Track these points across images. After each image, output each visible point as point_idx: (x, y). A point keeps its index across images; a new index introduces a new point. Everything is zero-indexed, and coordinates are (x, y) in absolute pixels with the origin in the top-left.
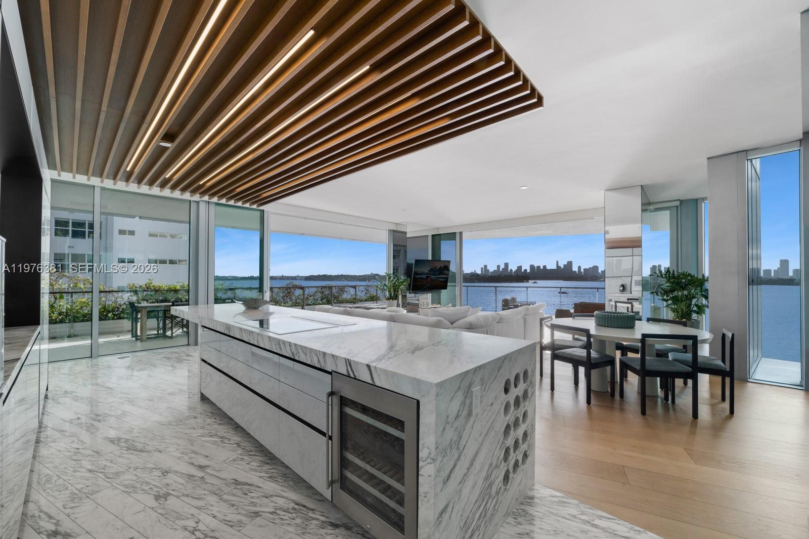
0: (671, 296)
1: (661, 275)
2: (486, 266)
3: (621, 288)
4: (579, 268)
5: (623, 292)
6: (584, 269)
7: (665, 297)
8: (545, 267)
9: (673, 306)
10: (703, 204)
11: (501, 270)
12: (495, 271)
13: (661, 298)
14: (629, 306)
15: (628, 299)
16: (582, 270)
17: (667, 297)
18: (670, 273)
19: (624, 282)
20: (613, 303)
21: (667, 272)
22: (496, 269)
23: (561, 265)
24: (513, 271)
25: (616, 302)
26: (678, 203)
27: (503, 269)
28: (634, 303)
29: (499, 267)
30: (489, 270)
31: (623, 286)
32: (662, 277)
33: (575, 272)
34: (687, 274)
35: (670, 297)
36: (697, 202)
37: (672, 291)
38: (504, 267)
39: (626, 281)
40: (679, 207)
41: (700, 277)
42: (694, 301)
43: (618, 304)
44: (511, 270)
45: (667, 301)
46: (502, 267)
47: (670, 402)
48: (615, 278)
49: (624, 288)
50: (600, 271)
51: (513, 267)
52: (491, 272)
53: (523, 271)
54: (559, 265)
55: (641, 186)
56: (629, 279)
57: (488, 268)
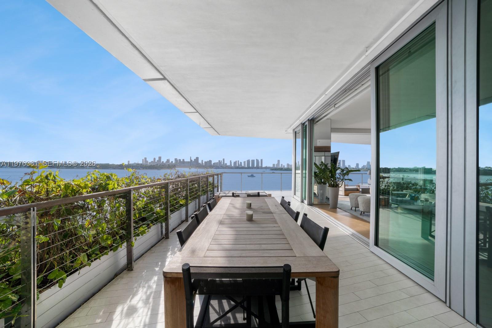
2: (146, 158)
4: (202, 161)
6: (205, 162)
8: (183, 160)
11: (156, 161)
12: (152, 162)
16: (204, 163)
22: (153, 160)
23: (193, 159)
24: (164, 162)
27: (157, 161)
29: (155, 159)
30: (148, 161)
33: (200, 163)
38: (158, 159)
46: (157, 159)
50: (212, 163)
51: (164, 160)
52: (150, 163)
53: (170, 162)
57: (147, 160)
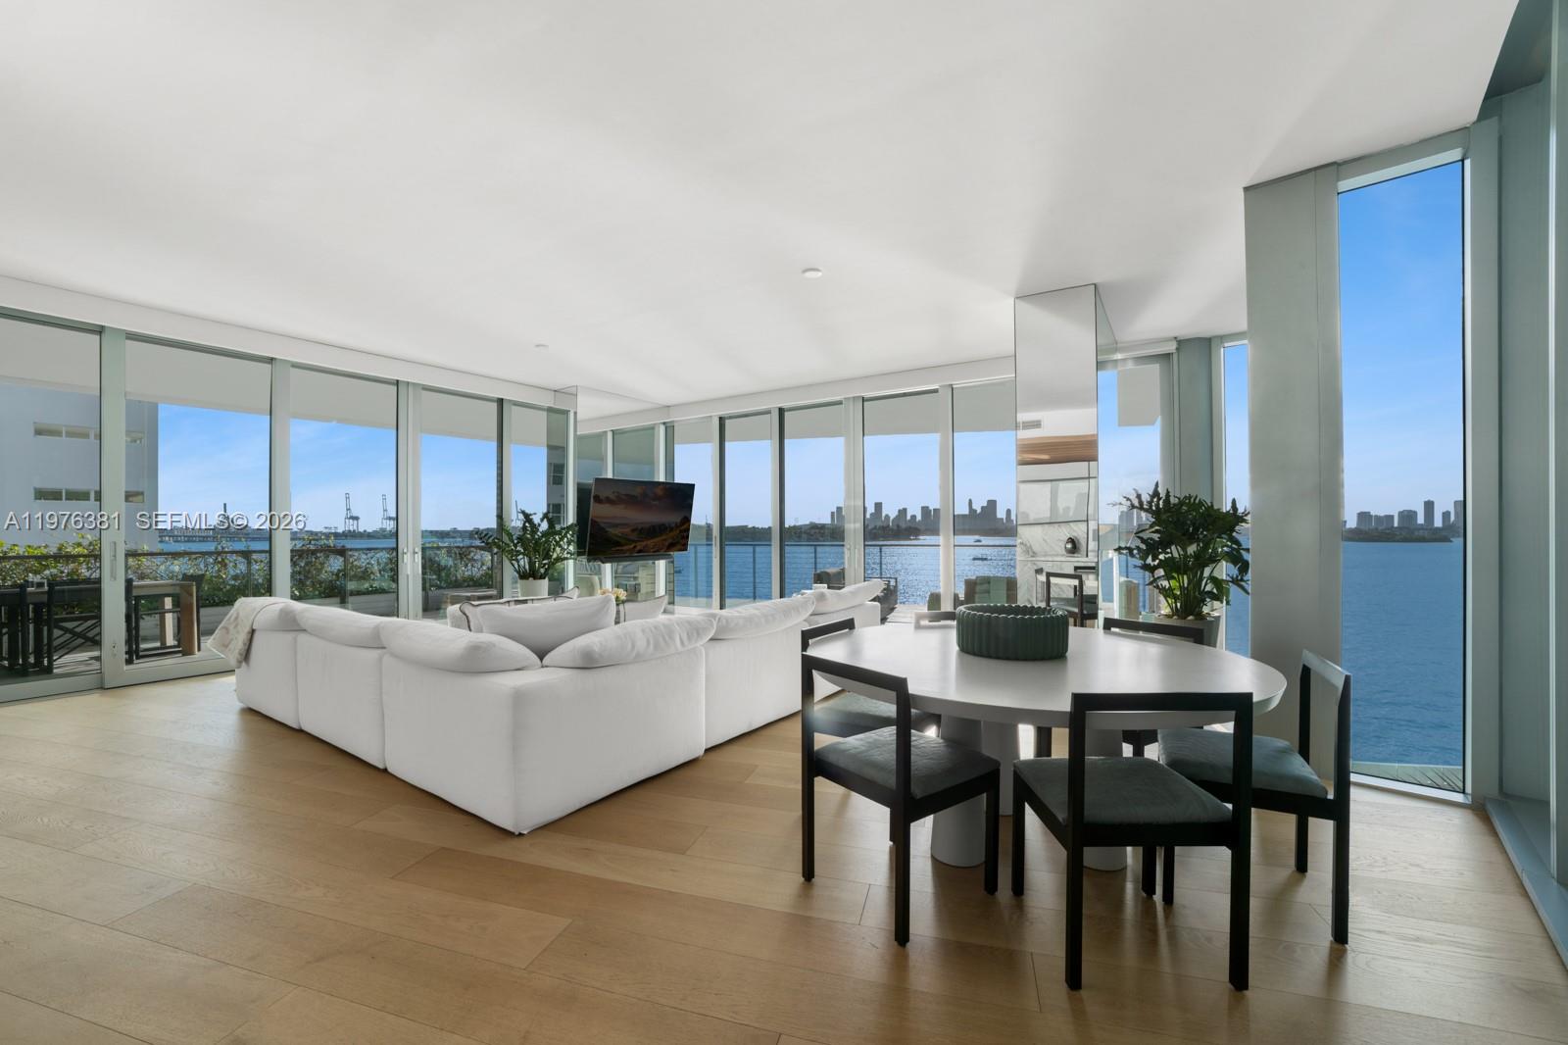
0: (1161, 557)
1: (1141, 503)
2: (840, 509)
3: (1069, 546)
5: (1074, 553)
7: (1149, 560)
9: (1165, 583)
10: (1222, 350)
13: (1139, 563)
14: (1076, 582)
15: (1076, 568)
16: (1013, 515)
17: (1153, 560)
18: (1159, 499)
19: (1075, 534)
20: (1042, 578)
21: (1153, 497)
23: (977, 507)
24: (891, 518)
25: (1049, 575)
26: (1172, 347)
28: (1084, 577)
29: (864, 510)
31: (1072, 541)
32: (1141, 508)
33: (1001, 518)
34: (1197, 501)
35: (1160, 560)
36: (1210, 345)
37: (1164, 544)
39: (1078, 531)
40: (1175, 357)
41: (1227, 507)
42: (1207, 572)
43: (1053, 580)
44: (887, 516)
45: (1152, 569)
47: (1158, 897)
48: (1056, 525)
49: (1074, 546)
53: (909, 518)
54: (974, 507)
55: (1095, 285)
56: (1083, 526)
